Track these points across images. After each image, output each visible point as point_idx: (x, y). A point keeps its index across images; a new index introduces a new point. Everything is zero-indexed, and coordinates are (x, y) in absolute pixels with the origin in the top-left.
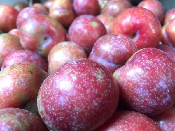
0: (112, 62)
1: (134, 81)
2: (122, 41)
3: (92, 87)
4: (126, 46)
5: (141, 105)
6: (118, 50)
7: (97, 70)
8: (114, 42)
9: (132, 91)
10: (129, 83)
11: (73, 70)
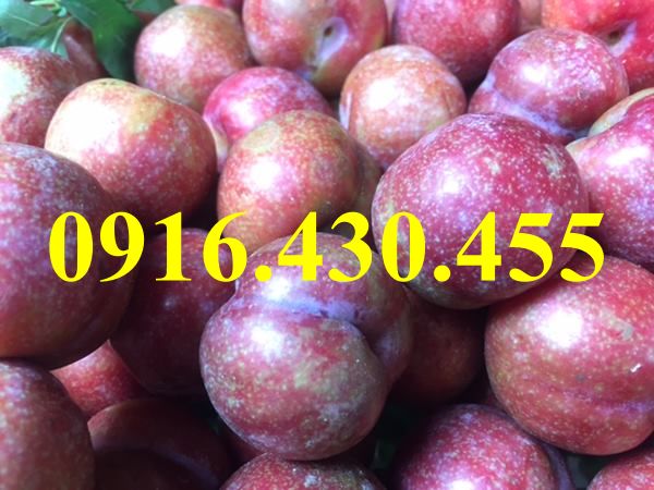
0: (553, 122)
1: (628, 180)
2: (590, 57)
3: (539, 191)
4: (600, 73)
5: (635, 241)
6: (575, 86)
7: (547, 150)
8: (567, 60)
9: (618, 204)
10: (613, 185)
11: (488, 146)
